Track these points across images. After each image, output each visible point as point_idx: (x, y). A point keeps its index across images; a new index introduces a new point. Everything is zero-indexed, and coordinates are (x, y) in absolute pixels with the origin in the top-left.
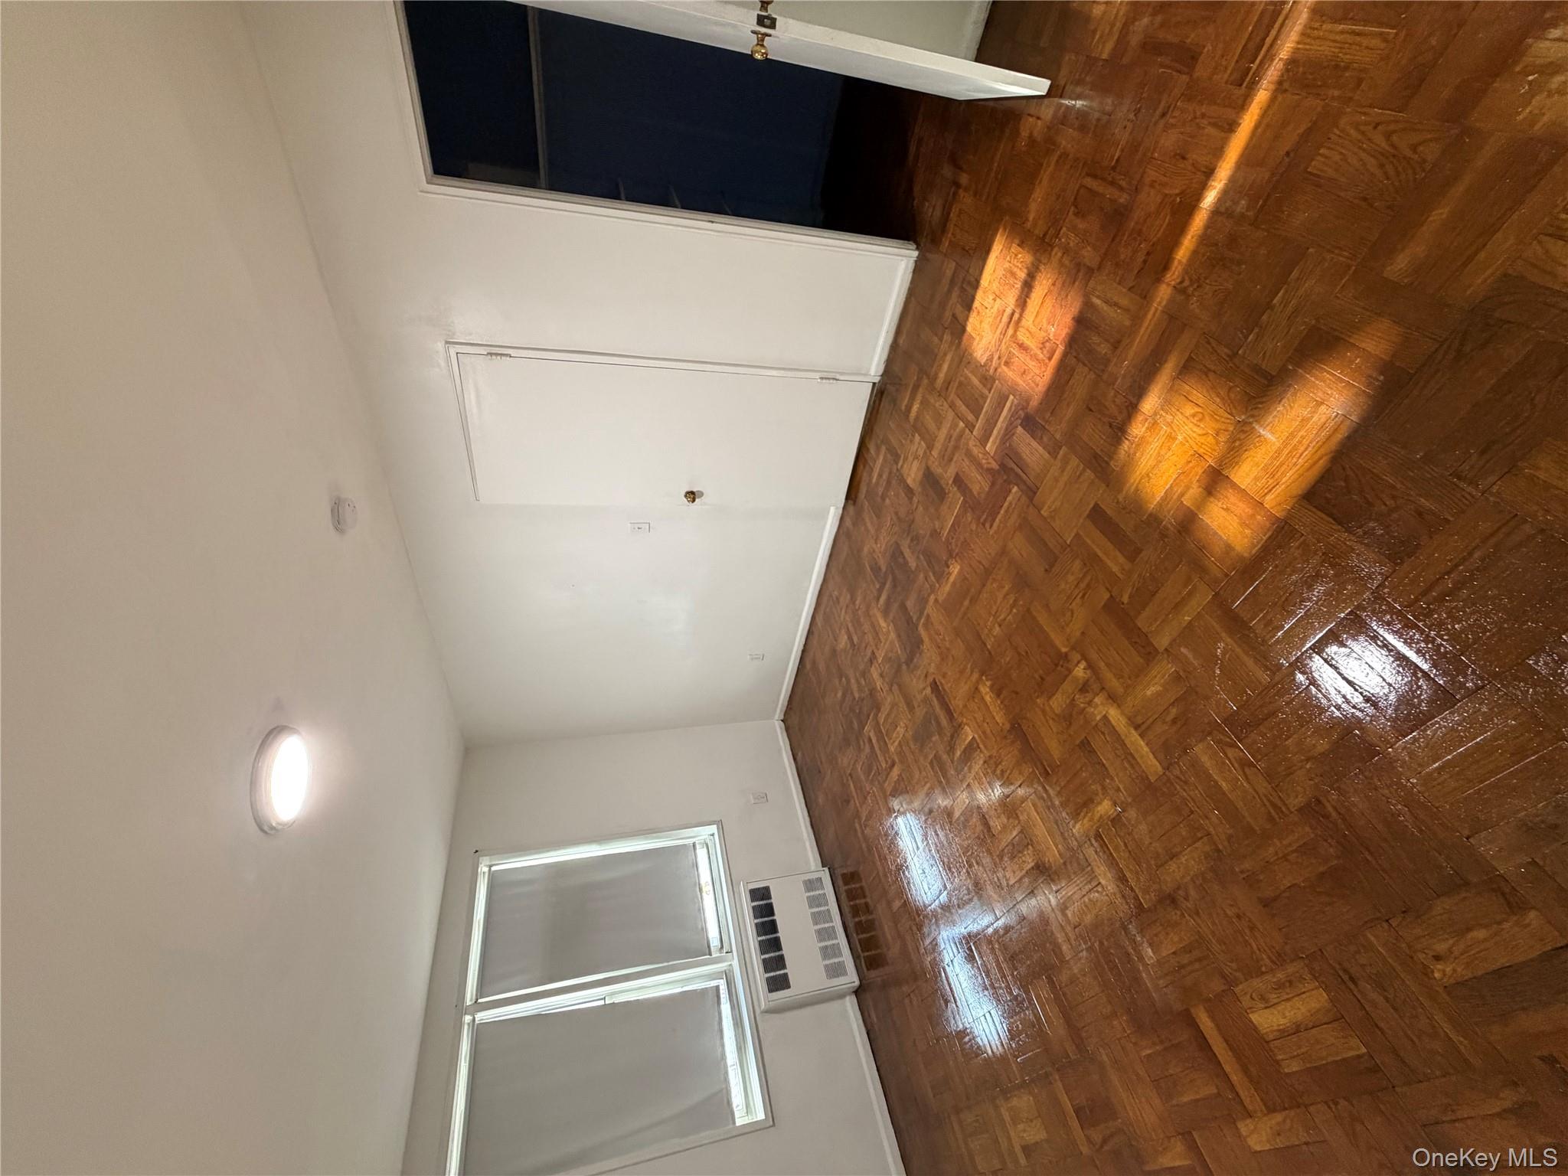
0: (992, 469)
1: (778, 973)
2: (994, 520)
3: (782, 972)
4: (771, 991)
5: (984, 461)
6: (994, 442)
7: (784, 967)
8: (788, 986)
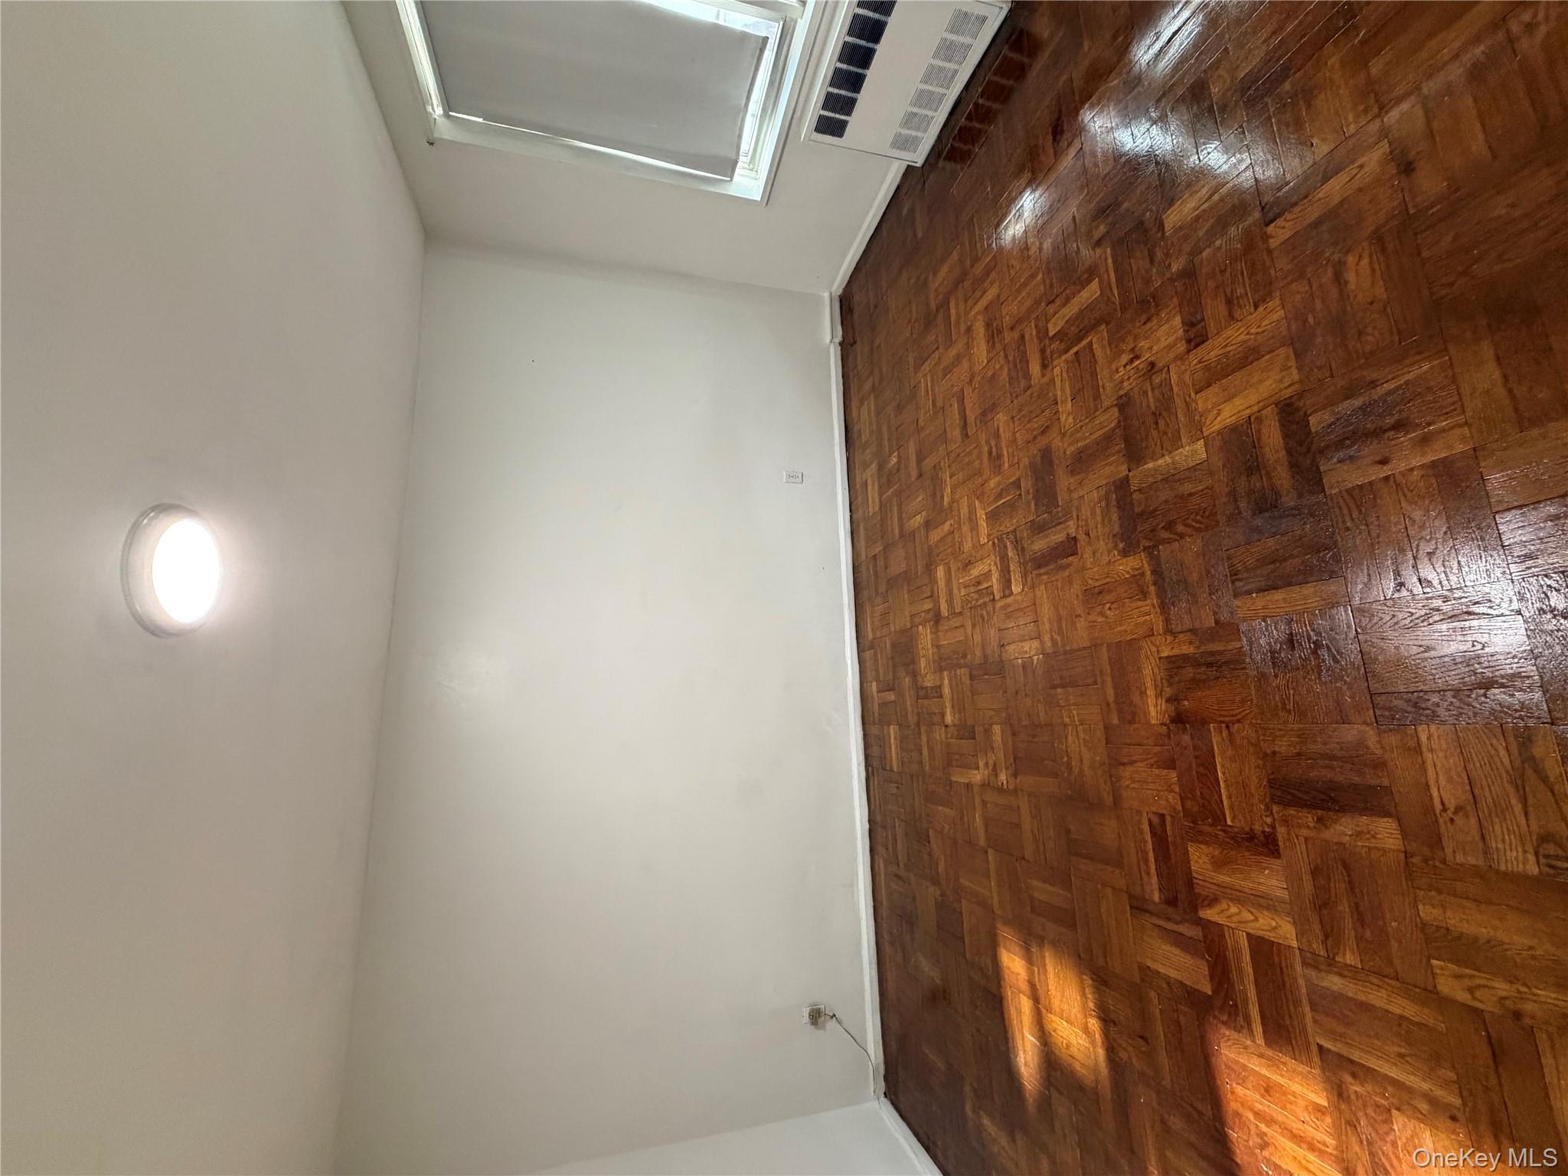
0: (1210, 905)
1: (838, 116)
2: (1153, 833)
3: (843, 117)
4: (818, 130)
5: (1234, 910)
6: (1238, 951)
7: (849, 113)
8: (841, 135)
